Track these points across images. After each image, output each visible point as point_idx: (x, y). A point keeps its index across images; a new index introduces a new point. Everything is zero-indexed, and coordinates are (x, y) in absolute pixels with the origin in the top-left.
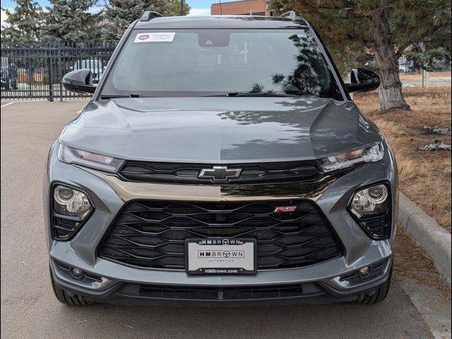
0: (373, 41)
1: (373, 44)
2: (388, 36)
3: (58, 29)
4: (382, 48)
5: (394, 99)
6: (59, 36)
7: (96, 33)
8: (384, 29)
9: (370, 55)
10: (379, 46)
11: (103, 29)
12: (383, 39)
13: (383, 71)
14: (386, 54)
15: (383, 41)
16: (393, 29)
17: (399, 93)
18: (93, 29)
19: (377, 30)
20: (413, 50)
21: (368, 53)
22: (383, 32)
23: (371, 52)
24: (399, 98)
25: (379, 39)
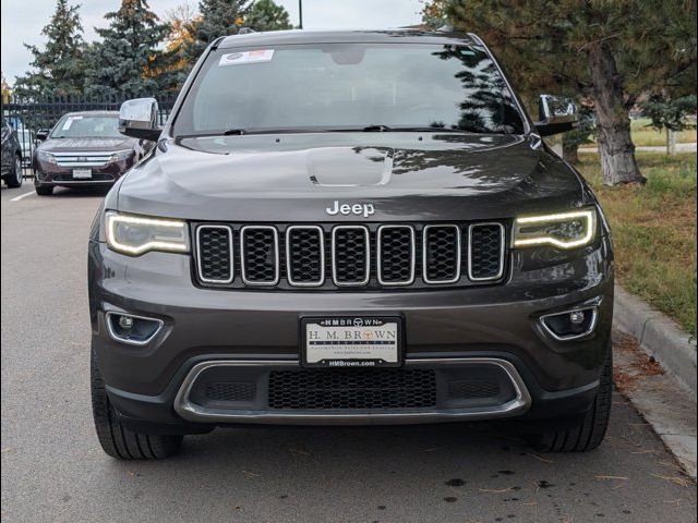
0: (592, 85)
1: (592, 89)
2: (615, 78)
3: (112, 75)
4: (605, 96)
5: (623, 169)
6: (114, 85)
7: (169, 81)
8: (608, 67)
9: (587, 107)
10: (601, 93)
11: (180, 74)
12: (605, 81)
13: (607, 129)
14: (612, 104)
15: (607, 85)
16: (620, 67)
17: (630, 160)
18: (164, 75)
19: (597, 69)
20: (651, 99)
21: (584, 103)
22: (606, 72)
23: (589, 102)
24: (631, 168)
25: (600, 82)
